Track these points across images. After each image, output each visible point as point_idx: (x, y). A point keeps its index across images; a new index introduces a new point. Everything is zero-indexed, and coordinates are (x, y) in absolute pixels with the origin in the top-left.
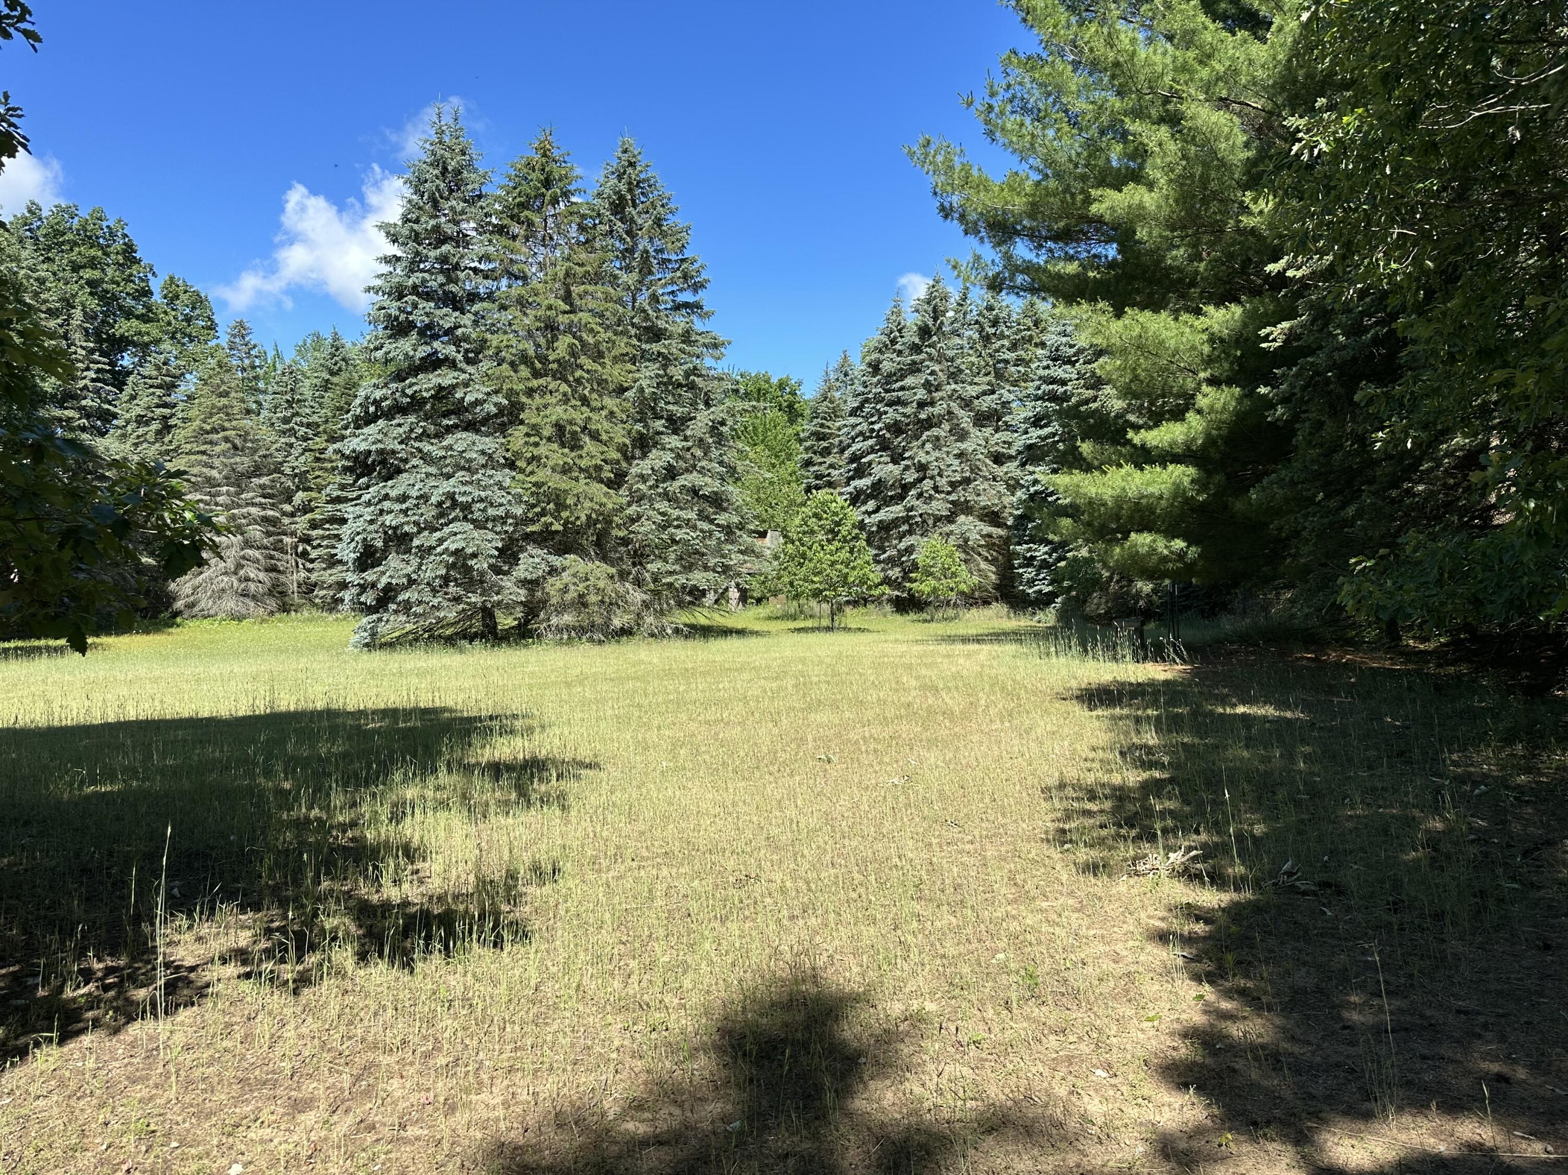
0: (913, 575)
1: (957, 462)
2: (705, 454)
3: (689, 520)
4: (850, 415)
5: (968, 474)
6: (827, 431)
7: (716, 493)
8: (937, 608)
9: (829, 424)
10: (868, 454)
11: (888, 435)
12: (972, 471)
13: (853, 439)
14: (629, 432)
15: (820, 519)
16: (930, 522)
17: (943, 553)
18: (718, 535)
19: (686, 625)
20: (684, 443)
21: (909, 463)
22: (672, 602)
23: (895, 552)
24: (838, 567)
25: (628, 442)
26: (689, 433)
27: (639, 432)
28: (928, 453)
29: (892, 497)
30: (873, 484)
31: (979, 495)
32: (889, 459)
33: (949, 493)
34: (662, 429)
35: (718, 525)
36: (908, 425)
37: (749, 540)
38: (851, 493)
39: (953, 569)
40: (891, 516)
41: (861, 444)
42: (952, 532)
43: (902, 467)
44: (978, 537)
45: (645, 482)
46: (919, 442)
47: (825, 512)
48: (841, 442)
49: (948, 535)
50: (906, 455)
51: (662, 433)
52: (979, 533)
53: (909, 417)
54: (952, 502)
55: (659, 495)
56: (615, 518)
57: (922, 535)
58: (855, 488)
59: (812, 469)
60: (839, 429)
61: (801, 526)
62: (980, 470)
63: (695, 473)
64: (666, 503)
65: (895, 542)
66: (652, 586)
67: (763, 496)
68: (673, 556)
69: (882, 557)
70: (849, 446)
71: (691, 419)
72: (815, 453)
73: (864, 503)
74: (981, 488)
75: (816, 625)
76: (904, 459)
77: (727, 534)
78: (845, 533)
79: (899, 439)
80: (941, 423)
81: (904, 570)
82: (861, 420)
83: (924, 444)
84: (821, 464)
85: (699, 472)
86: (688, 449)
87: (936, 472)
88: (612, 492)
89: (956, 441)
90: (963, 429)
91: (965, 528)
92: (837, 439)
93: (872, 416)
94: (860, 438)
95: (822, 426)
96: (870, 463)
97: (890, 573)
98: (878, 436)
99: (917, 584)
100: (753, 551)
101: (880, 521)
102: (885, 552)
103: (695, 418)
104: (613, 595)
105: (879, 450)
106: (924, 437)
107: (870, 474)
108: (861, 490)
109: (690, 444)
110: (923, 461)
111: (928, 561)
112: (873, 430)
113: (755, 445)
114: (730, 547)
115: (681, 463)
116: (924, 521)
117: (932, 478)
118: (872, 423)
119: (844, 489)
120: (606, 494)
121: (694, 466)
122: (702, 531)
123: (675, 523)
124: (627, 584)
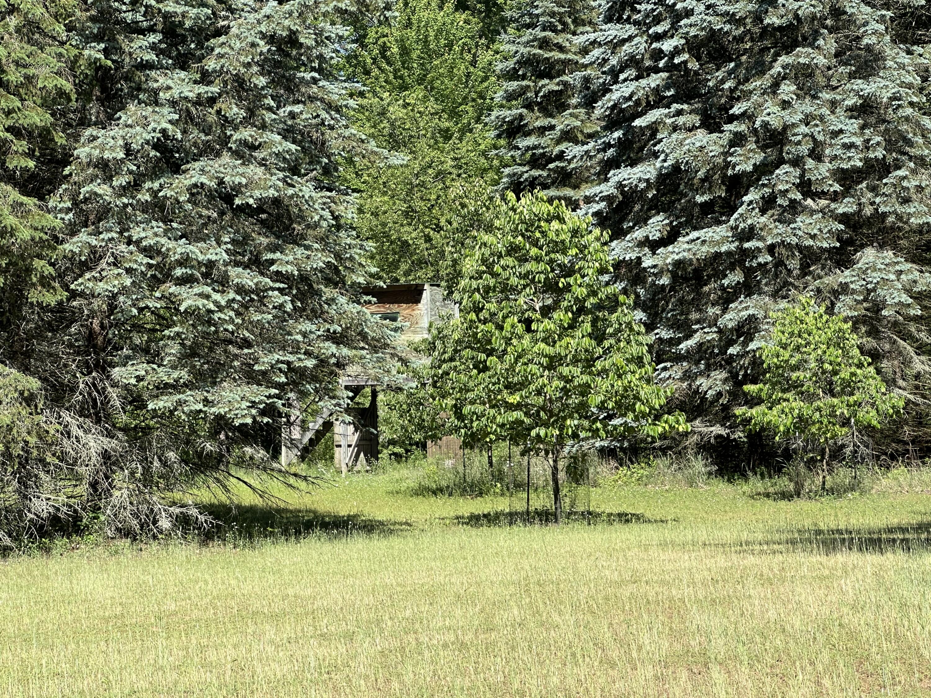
0: (749, 388)
1: (854, 125)
2: (251, 112)
3: (211, 264)
4: (608, 19)
5: (880, 153)
6: (557, 55)
7: (276, 202)
8: (811, 464)
9: (560, 39)
10: (650, 107)
11: (694, 65)
12: (890, 146)
13: (615, 74)
14: (73, 64)
15: (523, 260)
16: (794, 264)
17: (818, 337)
18: (277, 298)
19: (204, 508)
20: (202, 89)
21: (741, 127)
22: (172, 455)
23: (712, 336)
24: (565, 370)
25: (68, 86)
26: (211, 64)
27: (94, 64)
28: (785, 105)
29: (707, 207)
30: (662, 178)
31: (906, 201)
32: (696, 120)
33: (835, 197)
34: (151, 56)
35: (278, 276)
36: (739, 39)
37: (354, 308)
38: (609, 199)
39: (845, 374)
40: (705, 251)
41: (632, 86)
42: (844, 289)
43: (726, 137)
44: (905, 298)
45: (108, 179)
46: (766, 81)
47: (535, 243)
48: (587, 80)
49: (836, 293)
50: (736, 110)
51: (149, 66)
52: (908, 291)
53: (740, 22)
54: (844, 218)
55: (145, 207)
56: (38, 264)
57: (775, 295)
58: (620, 186)
59: (524, 143)
60: (584, 51)
61: (479, 275)
62: (910, 143)
63: (226, 158)
64: (159, 227)
65: (712, 311)
66: (123, 419)
67: (419, 205)
68: (174, 349)
69: (683, 346)
70: (606, 90)
71: (218, 33)
72: (529, 106)
73: (642, 221)
74: (912, 184)
75: (519, 506)
76: (731, 119)
77: (301, 296)
78: (581, 292)
79: (720, 74)
80: (816, 34)
81: (733, 376)
82: (631, 30)
83: (776, 85)
84: (542, 131)
85: (237, 154)
86: (212, 101)
87: (804, 149)
88: (30, 202)
89: (852, 76)
90: (869, 48)
91: (875, 277)
92: (579, 75)
93: (657, 20)
94: (632, 72)
95: (544, 44)
96: (654, 129)
97: (703, 383)
98: (670, 68)
99: (762, 408)
100: (364, 336)
101: (678, 264)
102: (688, 337)
103: (225, 30)
104: (33, 440)
105: (675, 99)
106: (777, 68)
107: (656, 155)
108: (634, 190)
109: (215, 89)
110: (775, 123)
111: (786, 355)
112: (658, 54)
113: (404, 87)
114: (307, 326)
115: (195, 134)
116: (779, 263)
117: (797, 162)
118: (658, 37)
119: (597, 189)
120: (16, 206)
121: (225, 141)
122: (240, 290)
123: (179, 272)
124: (67, 417)
